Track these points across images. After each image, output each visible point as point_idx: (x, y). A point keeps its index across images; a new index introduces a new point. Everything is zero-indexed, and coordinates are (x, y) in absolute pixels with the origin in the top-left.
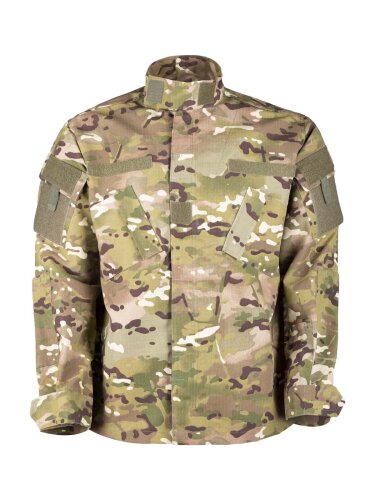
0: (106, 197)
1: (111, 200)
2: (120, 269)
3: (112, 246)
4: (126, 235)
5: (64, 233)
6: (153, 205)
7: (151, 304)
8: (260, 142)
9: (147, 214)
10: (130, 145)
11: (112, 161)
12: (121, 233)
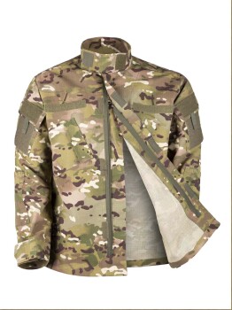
0: (58, 125)
1: (62, 127)
2: (65, 170)
3: (60, 156)
4: (70, 148)
5: (30, 147)
6: (87, 130)
7: (88, 191)
8: (151, 92)
9: (84, 135)
10: (72, 93)
11: (61, 103)
12: (67, 147)
